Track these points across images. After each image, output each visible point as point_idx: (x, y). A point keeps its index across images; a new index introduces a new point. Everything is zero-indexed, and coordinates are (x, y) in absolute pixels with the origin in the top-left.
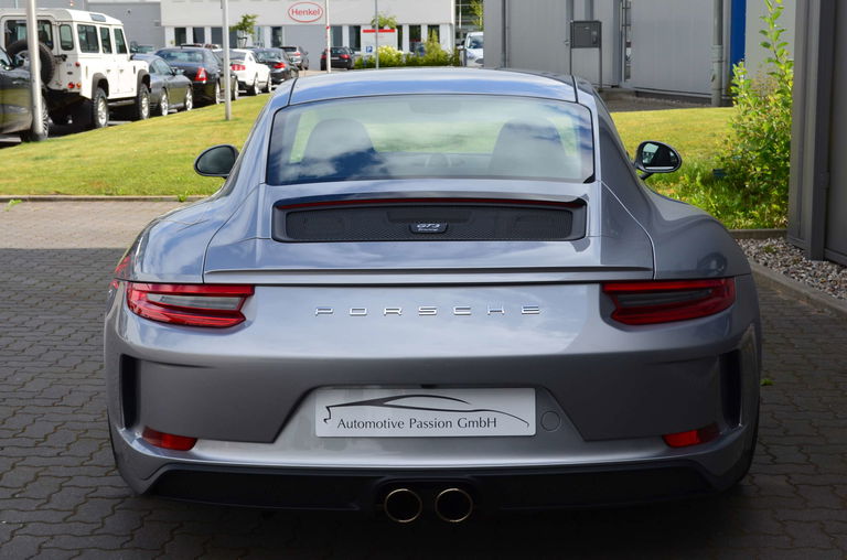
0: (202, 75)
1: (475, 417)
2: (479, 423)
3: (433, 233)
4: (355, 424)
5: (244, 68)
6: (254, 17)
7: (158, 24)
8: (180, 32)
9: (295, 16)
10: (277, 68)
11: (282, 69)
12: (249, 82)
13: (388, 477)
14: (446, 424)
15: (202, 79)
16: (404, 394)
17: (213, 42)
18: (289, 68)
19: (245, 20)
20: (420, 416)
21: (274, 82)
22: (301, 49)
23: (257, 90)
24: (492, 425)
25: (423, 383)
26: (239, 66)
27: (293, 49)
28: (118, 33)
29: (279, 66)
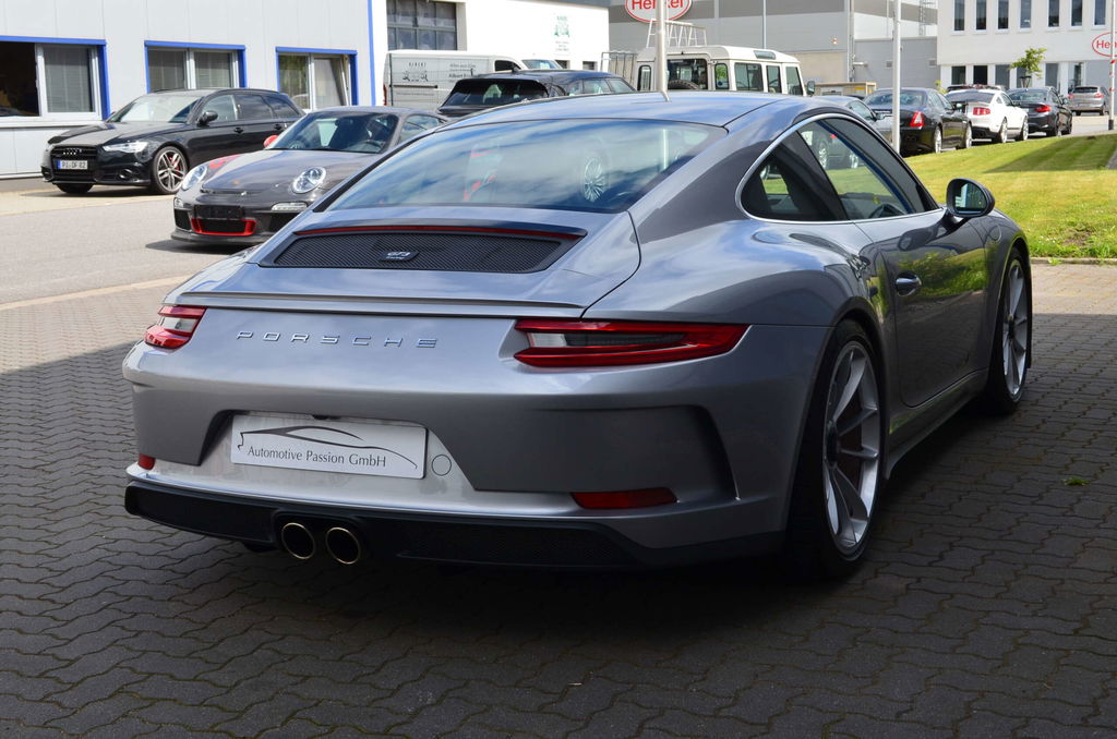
0: (918, 120)
1: (366, 453)
2: (369, 461)
3: (398, 261)
4: (262, 452)
5: (988, 112)
6: (1040, 52)
7: (933, 63)
8: (959, 72)
9: (1100, 49)
10: (1040, 112)
11: (1047, 113)
12: (994, 128)
13: (281, 509)
14: (338, 459)
15: (919, 125)
16: (301, 425)
17: (997, 83)
18: (1056, 111)
19: (1029, 55)
20: (317, 448)
21: (1032, 129)
22: (1103, 90)
23: (1004, 137)
24: (381, 463)
25: (317, 413)
26: (982, 109)
27: (1094, 89)
28: (792, 72)
29: (1044, 108)
